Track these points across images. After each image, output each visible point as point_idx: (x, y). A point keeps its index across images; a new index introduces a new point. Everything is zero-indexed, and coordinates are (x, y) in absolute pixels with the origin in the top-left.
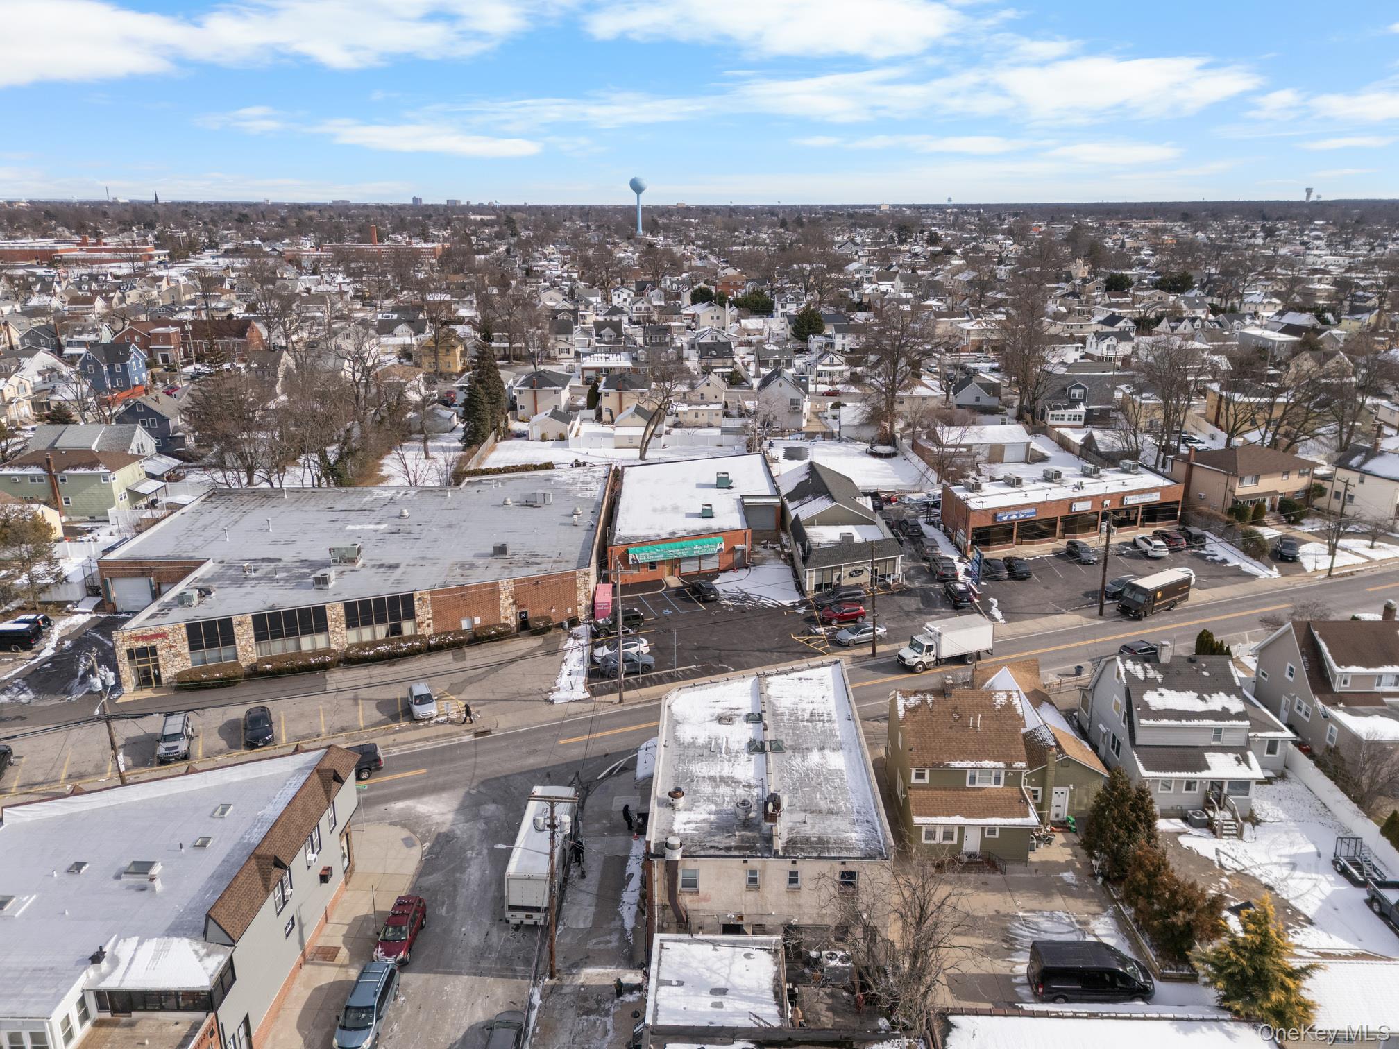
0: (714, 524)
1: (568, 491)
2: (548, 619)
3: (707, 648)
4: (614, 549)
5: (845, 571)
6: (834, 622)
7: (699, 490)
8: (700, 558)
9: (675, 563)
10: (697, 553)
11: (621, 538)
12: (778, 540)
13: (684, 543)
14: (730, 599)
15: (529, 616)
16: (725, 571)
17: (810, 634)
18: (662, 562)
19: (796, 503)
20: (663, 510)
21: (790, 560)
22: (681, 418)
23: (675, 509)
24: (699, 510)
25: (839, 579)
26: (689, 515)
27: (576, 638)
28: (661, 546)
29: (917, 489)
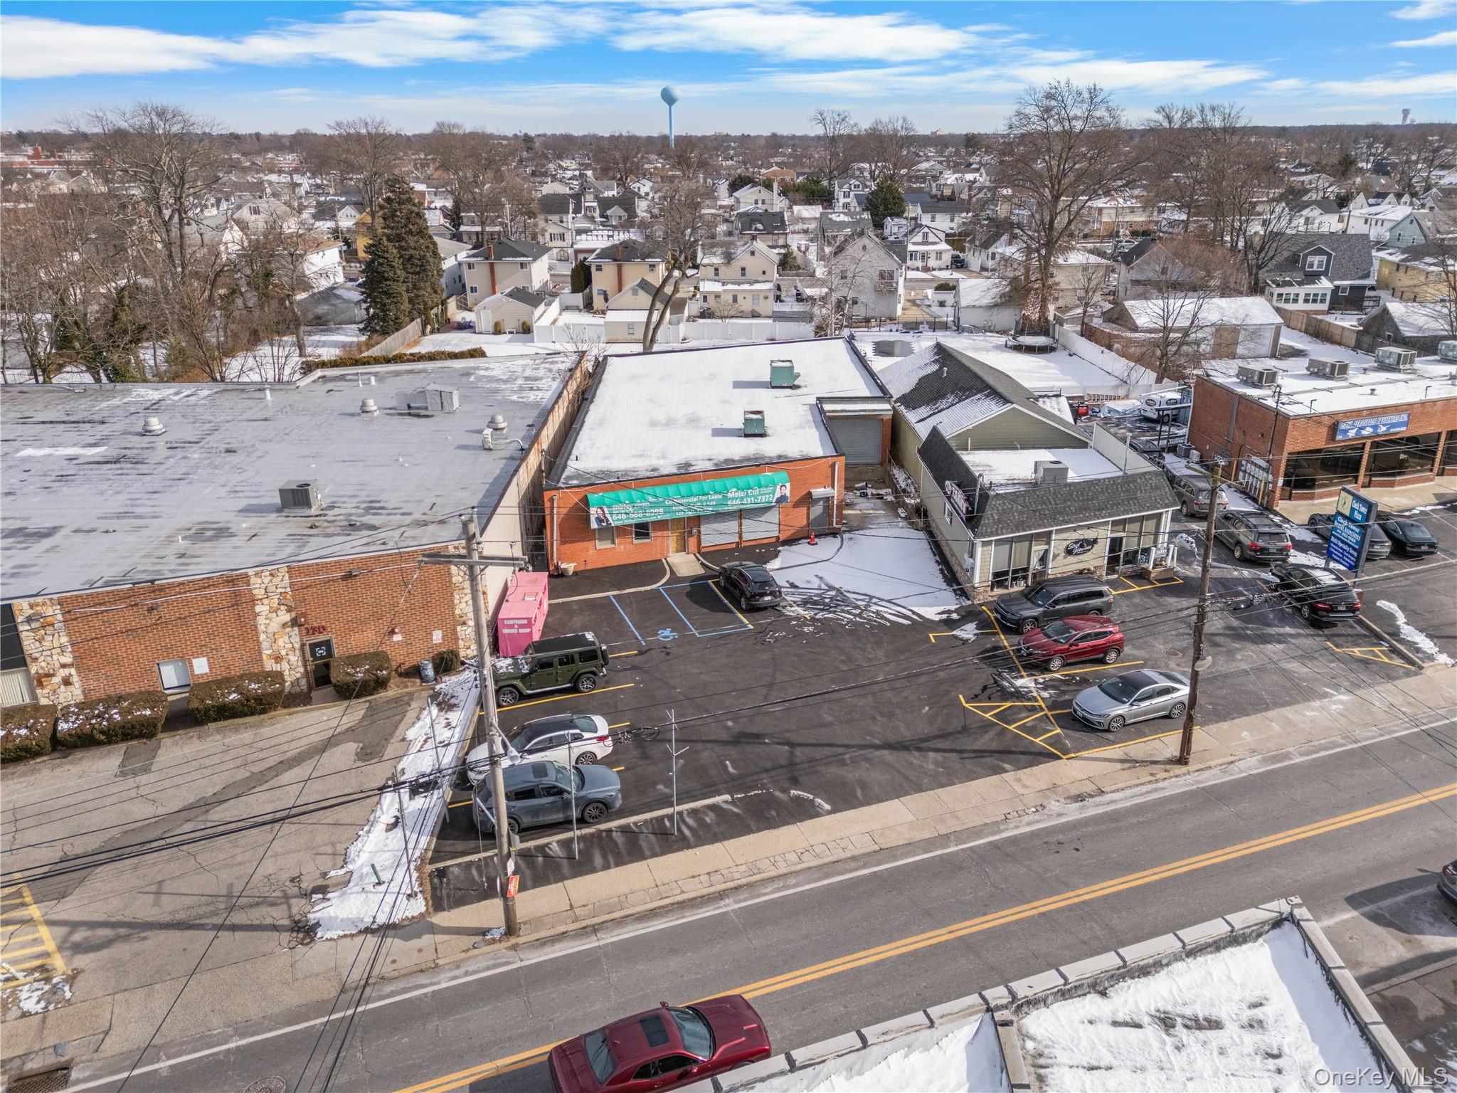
0: (767, 448)
1: (496, 391)
2: (379, 659)
3: (756, 738)
4: (556, 495)
5: (1058, 544)
6: (1056, 663)
7: (738, 391)
8: (741, 514)
9: (689, 526)
10: (733, 505)
11: (577, 475)
12: (889, 482)
13: (707, 485)
14: (805, 603)
15: (336, 652)
16: (790, 541)
17: (1005, 695)
18: (662, 525)
19: (923, 411)
20: (670, 423)
21: (920, 516)
22: (712, 303)
23: (693, 421)
24: (738, 423)
25: (1043, 560)
26: (718, 432)
27: (446, 704)
28: (659, 490)
29: (1121, 392)
